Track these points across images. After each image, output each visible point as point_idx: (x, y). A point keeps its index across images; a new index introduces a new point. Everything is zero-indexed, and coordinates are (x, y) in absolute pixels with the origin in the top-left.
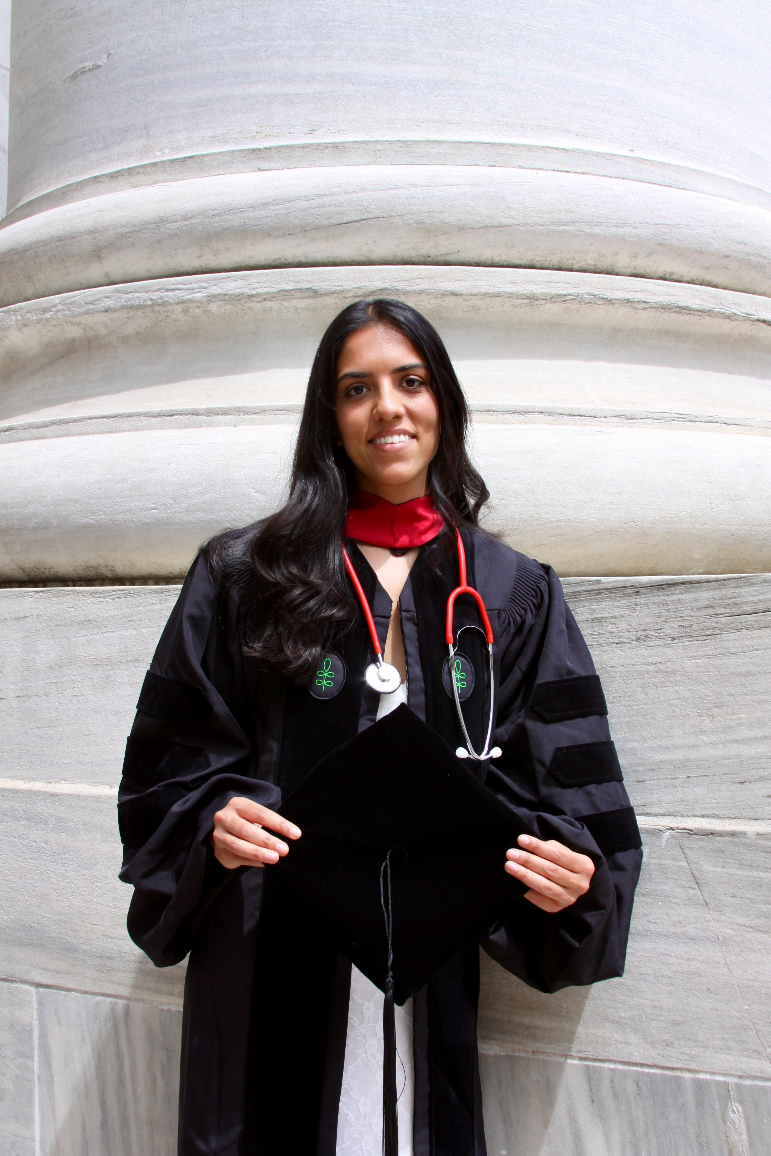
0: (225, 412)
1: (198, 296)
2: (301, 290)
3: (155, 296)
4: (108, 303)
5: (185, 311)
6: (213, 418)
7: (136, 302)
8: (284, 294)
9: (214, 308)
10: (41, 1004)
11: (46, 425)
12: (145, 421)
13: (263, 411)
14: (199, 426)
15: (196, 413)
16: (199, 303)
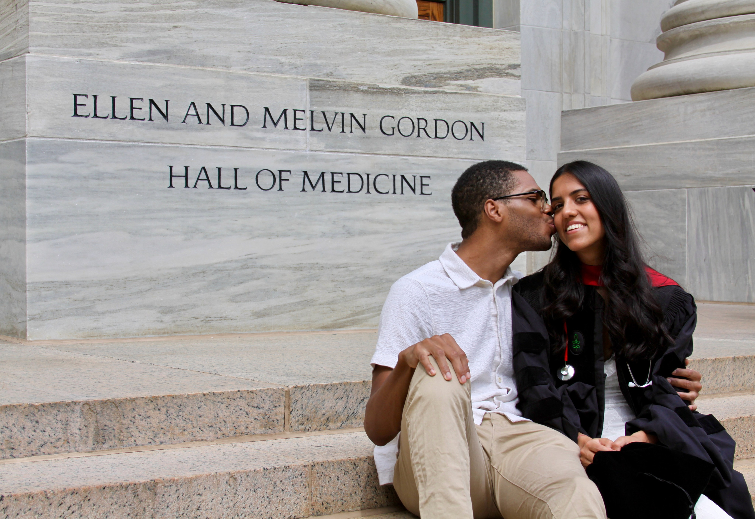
0: (733, 51)
1: (727, 22)
2: (752, 20)
3: (717, 23)
4: (705, 25)
5: (724, 26)
6: (730, 52)
7: (712, 25)
8: (748, 21)
9: (731, 25)
10: (688, 192)
11: (690, 57)
12: (714, 54)
13: (741, 50)
14: (726, 54)
15: (726, 51)
16: (728, 24)
